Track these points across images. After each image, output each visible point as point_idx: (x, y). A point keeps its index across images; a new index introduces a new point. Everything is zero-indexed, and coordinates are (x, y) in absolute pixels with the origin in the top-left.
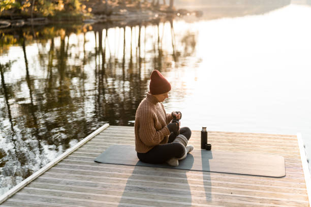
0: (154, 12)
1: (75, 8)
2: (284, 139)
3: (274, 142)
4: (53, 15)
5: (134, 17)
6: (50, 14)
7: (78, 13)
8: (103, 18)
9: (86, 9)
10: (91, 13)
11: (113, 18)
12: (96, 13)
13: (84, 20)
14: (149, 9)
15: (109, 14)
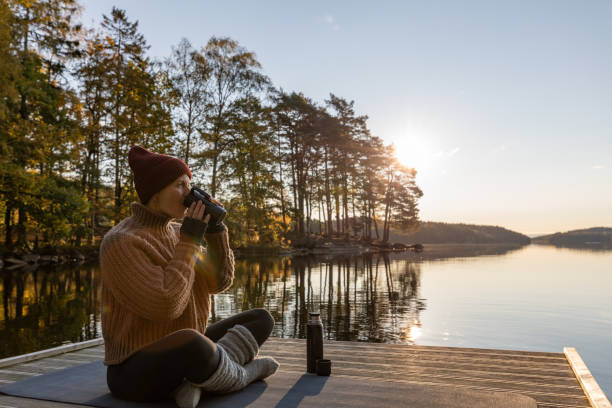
0: (365, 246)
1: (272, 240)
2: (532, 359)
3: (504, 364)
4: (245, 246)
5: (340, 251)
6: (242, 245)
7: (276, 245)
8: (304, 252)
9: (286, 241)
10: (290, 245)
11: (316, 252)
12: (296, 246)
13: (282, 252)
14: (360, 243)
15: (312, 247)
